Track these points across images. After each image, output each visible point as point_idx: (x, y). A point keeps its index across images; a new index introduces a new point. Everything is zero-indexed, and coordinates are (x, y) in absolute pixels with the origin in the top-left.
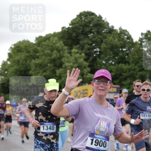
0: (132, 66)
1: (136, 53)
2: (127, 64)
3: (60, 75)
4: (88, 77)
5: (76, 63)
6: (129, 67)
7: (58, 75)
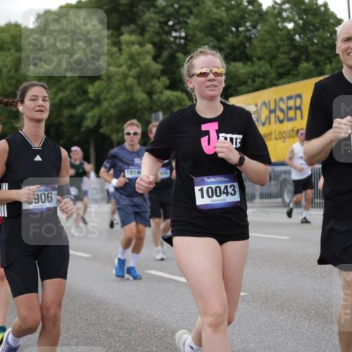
0: (260, 67)
1: (267, 37)
2: (249, 63)
3: (98, 95)
4: (164, 98)
5: (135, 67)
6: (251, 69)
7: (91, 96)
